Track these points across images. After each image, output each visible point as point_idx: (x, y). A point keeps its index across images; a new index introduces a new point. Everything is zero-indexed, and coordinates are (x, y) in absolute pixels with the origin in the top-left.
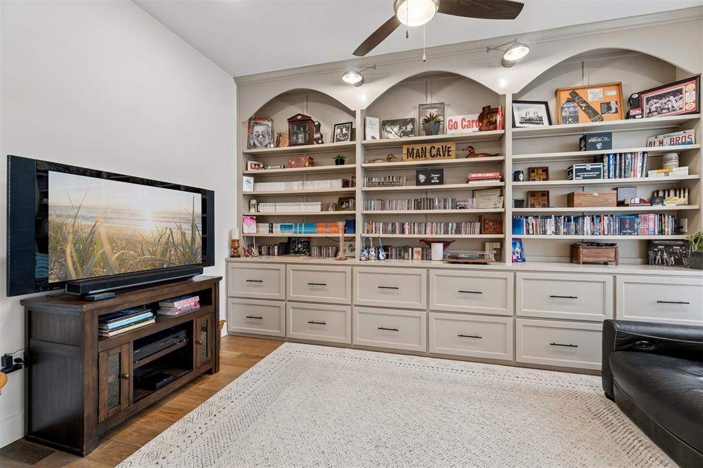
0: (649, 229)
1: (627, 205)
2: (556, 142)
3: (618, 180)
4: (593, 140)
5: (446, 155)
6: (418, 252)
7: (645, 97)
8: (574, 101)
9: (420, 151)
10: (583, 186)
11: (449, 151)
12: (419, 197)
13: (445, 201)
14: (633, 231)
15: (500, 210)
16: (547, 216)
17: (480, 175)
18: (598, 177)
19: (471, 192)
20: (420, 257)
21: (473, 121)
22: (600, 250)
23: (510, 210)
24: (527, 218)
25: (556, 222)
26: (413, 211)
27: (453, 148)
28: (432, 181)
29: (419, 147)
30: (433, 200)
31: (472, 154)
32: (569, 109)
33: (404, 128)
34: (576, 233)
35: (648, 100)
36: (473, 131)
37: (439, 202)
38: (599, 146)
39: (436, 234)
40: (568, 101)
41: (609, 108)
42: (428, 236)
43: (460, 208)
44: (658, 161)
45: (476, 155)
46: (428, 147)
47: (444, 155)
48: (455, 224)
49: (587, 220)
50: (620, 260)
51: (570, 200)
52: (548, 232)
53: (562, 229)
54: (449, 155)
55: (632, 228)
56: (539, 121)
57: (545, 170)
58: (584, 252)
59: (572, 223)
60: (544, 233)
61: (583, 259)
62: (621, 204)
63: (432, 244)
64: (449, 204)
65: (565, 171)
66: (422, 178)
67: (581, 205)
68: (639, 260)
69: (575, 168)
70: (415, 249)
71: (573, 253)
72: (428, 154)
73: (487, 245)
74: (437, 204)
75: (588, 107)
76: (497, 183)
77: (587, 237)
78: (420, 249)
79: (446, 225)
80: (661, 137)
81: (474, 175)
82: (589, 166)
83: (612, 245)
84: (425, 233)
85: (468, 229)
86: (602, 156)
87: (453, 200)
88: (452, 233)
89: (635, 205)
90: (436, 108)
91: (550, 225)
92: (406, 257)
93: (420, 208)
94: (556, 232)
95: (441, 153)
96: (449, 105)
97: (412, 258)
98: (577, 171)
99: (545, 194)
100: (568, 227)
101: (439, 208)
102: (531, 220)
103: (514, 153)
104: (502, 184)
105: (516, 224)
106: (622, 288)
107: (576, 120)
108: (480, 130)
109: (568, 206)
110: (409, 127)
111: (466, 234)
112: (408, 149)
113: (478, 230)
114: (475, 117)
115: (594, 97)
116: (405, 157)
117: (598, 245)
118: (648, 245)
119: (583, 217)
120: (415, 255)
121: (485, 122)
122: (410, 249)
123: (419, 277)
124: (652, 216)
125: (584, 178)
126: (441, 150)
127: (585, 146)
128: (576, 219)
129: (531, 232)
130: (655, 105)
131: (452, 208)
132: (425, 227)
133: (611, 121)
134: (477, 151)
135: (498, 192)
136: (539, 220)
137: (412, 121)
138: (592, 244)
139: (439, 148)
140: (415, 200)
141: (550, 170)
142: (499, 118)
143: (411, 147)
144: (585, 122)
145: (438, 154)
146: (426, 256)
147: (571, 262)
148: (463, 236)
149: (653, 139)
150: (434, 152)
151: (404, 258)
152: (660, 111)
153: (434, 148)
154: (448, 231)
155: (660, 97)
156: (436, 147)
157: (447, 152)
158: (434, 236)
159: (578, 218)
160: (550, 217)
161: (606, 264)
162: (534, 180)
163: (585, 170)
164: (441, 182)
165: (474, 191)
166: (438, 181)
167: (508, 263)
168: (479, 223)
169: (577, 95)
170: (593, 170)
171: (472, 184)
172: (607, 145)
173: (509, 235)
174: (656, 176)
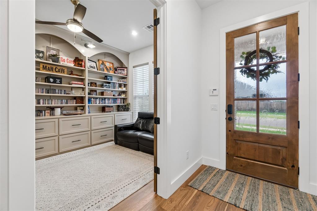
0: (119, 103)
1: (115, 96)
2: (99, 76)
3: (113, 89)
4: (108, 77)
5: (63, 72)
6: (48, 113)
7: (118, 68)
8: (103, 64)
9: (50, 68)
10: (105, 90)
11: (64, 71)
12: (48, 88)
13: (61, 91)
14: (116, 103)
15: (83, 96)
16: (97, 98)
17: (76, 82)
18: (109, 88)
19: (71, 88)
20: (49, 115)
21: (72, 61)
22: (110, 108)
23: (87, 96)
24: (91, 98)
25: (99, 100)
26: (45, 94)
27: (66, 70)
28: (57, 82)
29: (50, 66)
30: (55, 90)
31: (72, 74)
32: (102, 67)
33: (38, 54)
34: (104, 103)
35: (119, 70)
36: (72, 65)
37: (58, 91)
38: (110, 79)
39: (57, 104)
40: (102, 64)
41: (111, 69)
42: (53, 105)
43: (67, 94)
44: (120, 86)
45: (73, 75)
46: (54, 67)
47: (62, 72)
48: (65, 100)
49: (107, 99)
50: (114, 111)
51: (102, 94)
52: (97, 103)
53: (101, 102)
54: (64, 73)
55: (116, 102)
56: (94, 68)
57: (96, 84)
58: (106, 109)
59: (103, 100)
60: (96, 103)
61: (106, 111)
62: (114, 96)
63: (55, 109)
64: (63, 92)
65: (101, 85)
66: (52, 80)
67: (105, 96)
68: (117, 110)
69: (104, 84)
70: (46, 111)
71: (103, 109)
72: (54, 70)
73: (78, 108)
74: (57, 91)
75: (106, 67)
76: (82, 86)
77: (107, 104)
78: (49, 111)
79: (62, 101)
80: (121, 79)
81: (74, 82)
82: (107, 85)
83: (112, 106)
84: (51, 104)
85: (71, 102)
86: (110, 82)
87: (65, 91)
88: (64, 104)
89: (117, 96)
90: (55, 50)
91: (98, 101)
92: (41, 115)
93: (48, 93)
94: (99, 103)
95: (60, 71)
96: (61, 51)
97: (45, 115)
98: (105, 85)
99: (96, 91)
100: (102, 101)
101: (58, 93)
102: (92, 99)
103: (88, 77)
104: (85, 87)
105: (89, 100)
106: (116, 117)
107: (104, 70)
108: (75, 65)
109: (102, 95)
110: (41, 55)
111: (70, 104)
112: (43, 66)
113: (75, 103)
114: (73, 60)
115: (108, 65)
116: (41, 69)
117: (110, 107)
118: (118, 106)
119: (106, 99)
120: (46, 114)
121: (77, 63)
122: (44, 111)
123: (54, 122)
124: (119, 99)
125: (106, 88)
126: (60, 70)
127: (107, 79)
128: (104, 99)
129: (92, 103)
130: (120, 71)
131: (64, 94)
132: (51, 101)
133: (111, 73)
134: (74, 73)
135: (82, 90)
136: (95, 99)
137: (43, 52)
138: (108, 107)
139: (59, 69)
140: (46, 89)
141: (97, 84)
142: (83, 64)
143: (45, 65)
144: (106, 72)
145: (59, 71)
146: (52, 114)
147: (102, 112)
148: (69, 105)
149: (119, 80)
150: (57, 70)
151: (40, 116)
152: (121, 73)
153: (57, 68)
154: (62, 103)
155: (121, 70)
156: (58, 68)
157: (63, 71)
158: (56, 105)
159: (105, 99)
160: (98, 99)
161: (110, 112)
162: (92, 86)
163: (106, 86)
164: (61, 83)
165: (72, 88)
166: (59, 82)
167: (87, 114)
168: (75, 100)
169: (104, 63)
170: (108, 86)
171: (73, 85)
172: (111, 80)
173: (87, 104)
174: (120, 89)
